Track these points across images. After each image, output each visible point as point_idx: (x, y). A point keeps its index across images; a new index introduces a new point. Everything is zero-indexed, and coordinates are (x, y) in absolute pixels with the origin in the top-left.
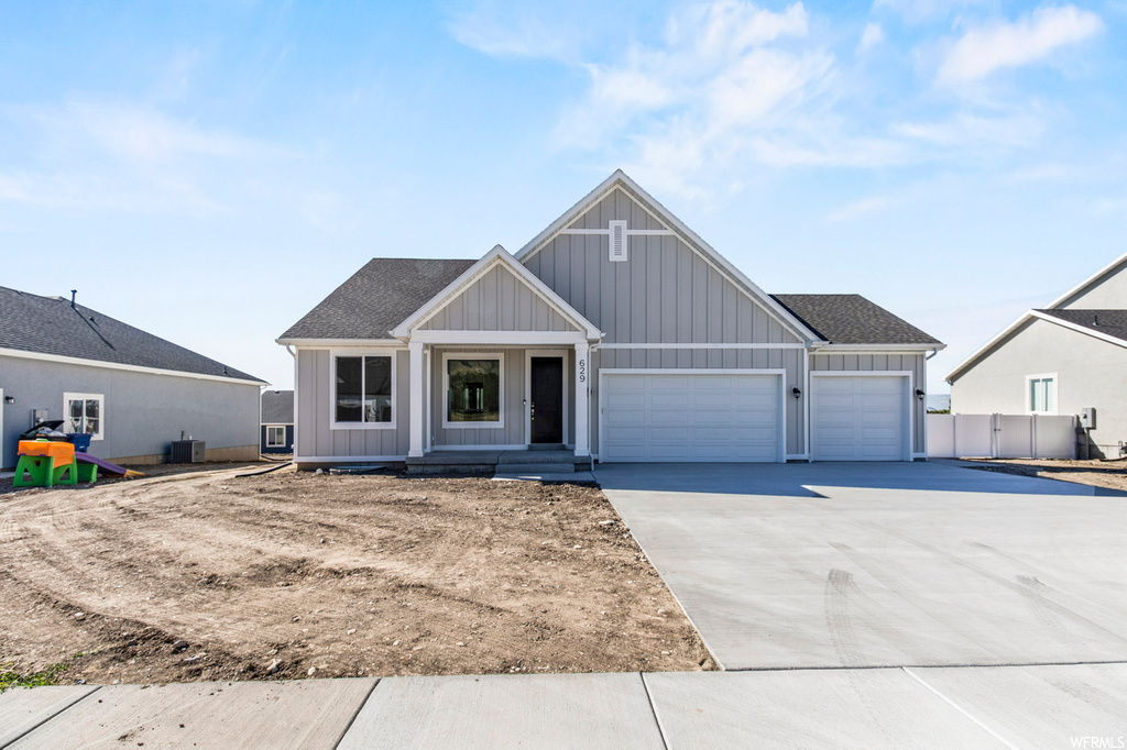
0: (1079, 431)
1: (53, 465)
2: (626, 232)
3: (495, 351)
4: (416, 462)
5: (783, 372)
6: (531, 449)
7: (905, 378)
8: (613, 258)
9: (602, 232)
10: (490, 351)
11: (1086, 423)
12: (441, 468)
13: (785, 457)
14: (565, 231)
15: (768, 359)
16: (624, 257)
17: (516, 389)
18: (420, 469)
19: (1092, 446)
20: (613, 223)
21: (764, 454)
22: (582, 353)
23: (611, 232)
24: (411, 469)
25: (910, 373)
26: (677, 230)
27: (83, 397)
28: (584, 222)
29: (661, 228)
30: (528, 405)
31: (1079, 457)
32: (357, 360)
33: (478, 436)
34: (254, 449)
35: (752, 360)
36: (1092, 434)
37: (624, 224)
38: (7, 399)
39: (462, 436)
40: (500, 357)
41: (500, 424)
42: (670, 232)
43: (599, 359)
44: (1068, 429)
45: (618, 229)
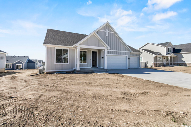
0: (146, 64)
3: (86, 50)
4: (78, 71)
6: (92, 68)
8: (106, 36)
9: (105, 31)
10: (85, 50)
11: (146, 63)
13: (128, 68)
14: (99, 30)
15: (126, 54)
16: (108, 36)
17: (89, 57)
19: (147, 66)
22: (106, 51)
25: (139, 56)
26: (115, 32)
28: (102, 29)
30: (91, 60)
31: (146, 67)
32: (61, 50)
34: (4, 69)
35: (124, 53)
36: (147, 64)
40: (87, 51)
41: (87, 63)
42: (114, 33)
43: (108, 52)
44: (144, 63)
45: (107, 31)
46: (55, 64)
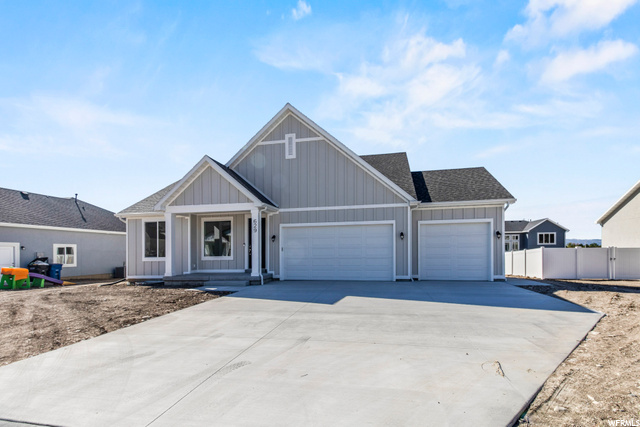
1: (15, 279)
2: (295, 141)
3: (228, 215)
4: (168, 279)
5: (393, 222)
7: (489, 223)
8: (288, 157)
9: (281, 142)
10: (225, 216)
12: (179, 283)
13: (395, 278)
14: (260, 143)
15: (384, 214)
16: (294, 156)
17: (240, 237)
18: (170, 283)
20: (287, 136)
21: (382, 276)
22: (255, 215)
23: (286, 141)
24: (166, 283)
25: (491, 220)
26: (324, 136)
27: (65, 246)
28: (271, 137)
29: (316, 136)
30: (246, 246)
32: (155, 224)
33: (221, 265)
35: (374, 215)
37: (294, 135)
38: (22, 247)
39: (212, 265)
40: (231, 219)
41: (231, 258)
42: (321, 138)
45: (290, 139)
46: (145, 259)
